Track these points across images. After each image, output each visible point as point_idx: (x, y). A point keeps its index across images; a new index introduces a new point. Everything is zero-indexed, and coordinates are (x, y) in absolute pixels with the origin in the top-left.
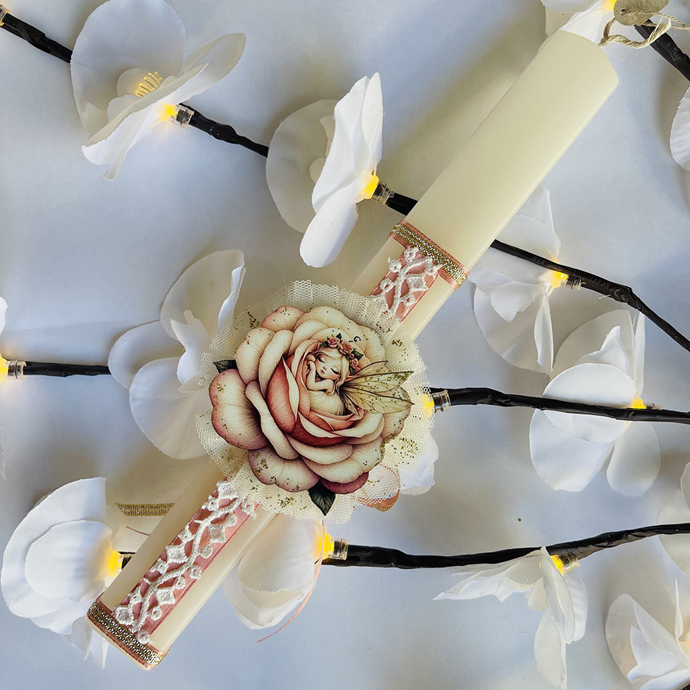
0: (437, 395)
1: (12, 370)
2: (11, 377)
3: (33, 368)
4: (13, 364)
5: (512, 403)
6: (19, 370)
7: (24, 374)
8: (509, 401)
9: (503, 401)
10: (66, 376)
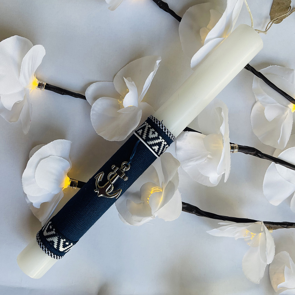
0: (232, 145)
1: (40, 85)
2: (39, 88)
3: (48, 87)
4: (41, 82)
5: (264, 157)
6: (43, 86)
7: (45, 89)
8: (263, 156)
9: (260, 155)
10: (63, 95)
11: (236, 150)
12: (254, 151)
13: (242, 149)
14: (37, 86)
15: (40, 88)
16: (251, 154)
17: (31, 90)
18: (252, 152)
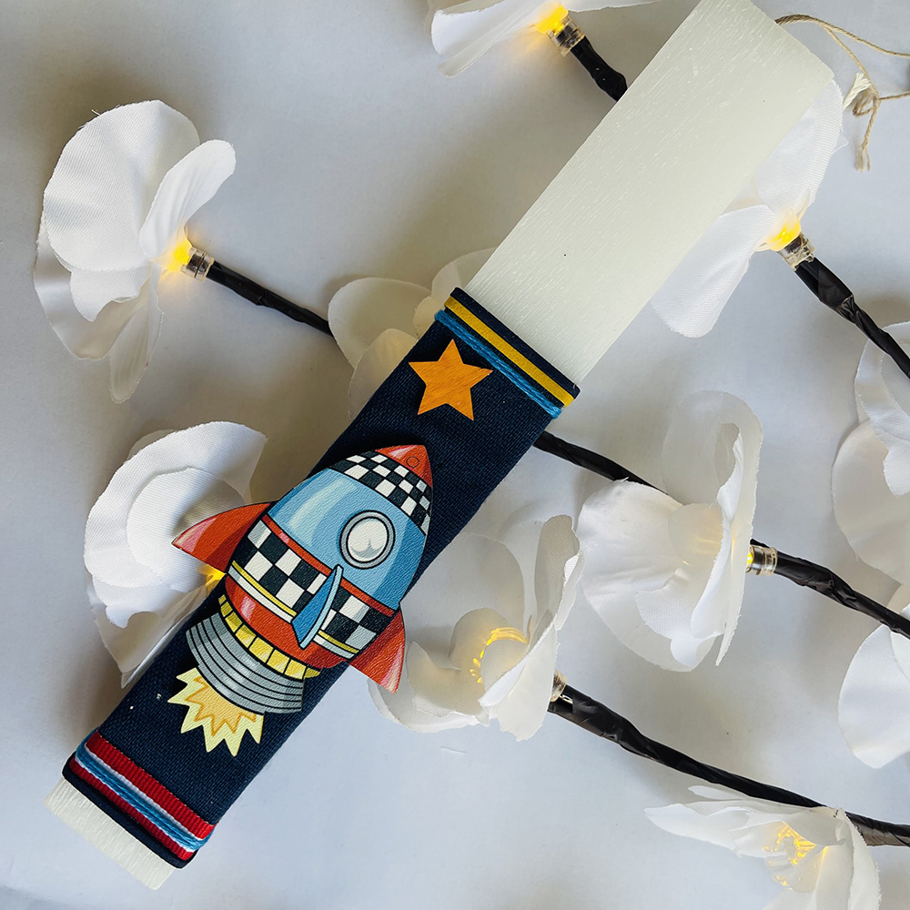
11: (770, 567)
12: (826, 580)
13: (788, 565)
14: (186, 264)
15: (192, 270)
16: (814, 588)
17: (166, 271)
18: (820, 581)
